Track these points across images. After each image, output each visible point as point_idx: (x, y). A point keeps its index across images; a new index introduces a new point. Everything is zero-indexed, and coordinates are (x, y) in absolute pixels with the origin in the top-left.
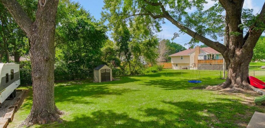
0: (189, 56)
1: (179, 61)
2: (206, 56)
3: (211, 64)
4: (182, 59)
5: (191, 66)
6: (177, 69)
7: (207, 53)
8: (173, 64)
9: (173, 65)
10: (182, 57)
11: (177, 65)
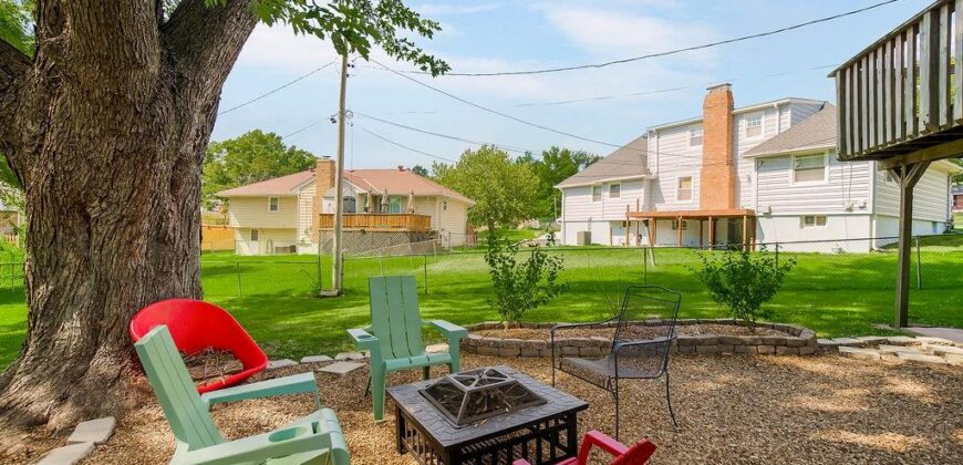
0: (294, 199)
1: (263, 218)
2: (354, 201)
3: (364, 232)
4: (274, 207)
5: (301, 237)
6: (256, 253)
7: (359, 190)
8: (241, 230)
9: (238, 236)
10: (274, 200)
11: (254, 235)
